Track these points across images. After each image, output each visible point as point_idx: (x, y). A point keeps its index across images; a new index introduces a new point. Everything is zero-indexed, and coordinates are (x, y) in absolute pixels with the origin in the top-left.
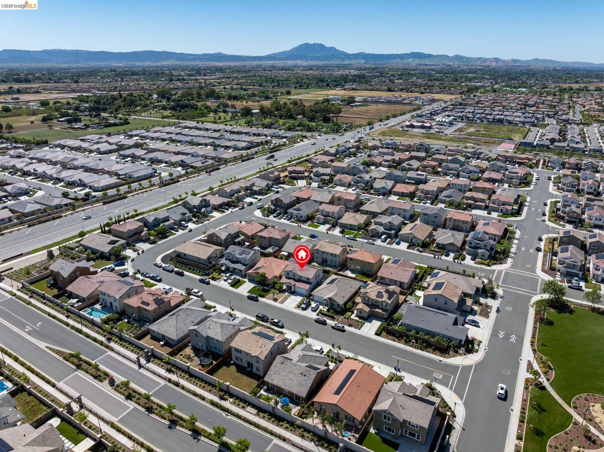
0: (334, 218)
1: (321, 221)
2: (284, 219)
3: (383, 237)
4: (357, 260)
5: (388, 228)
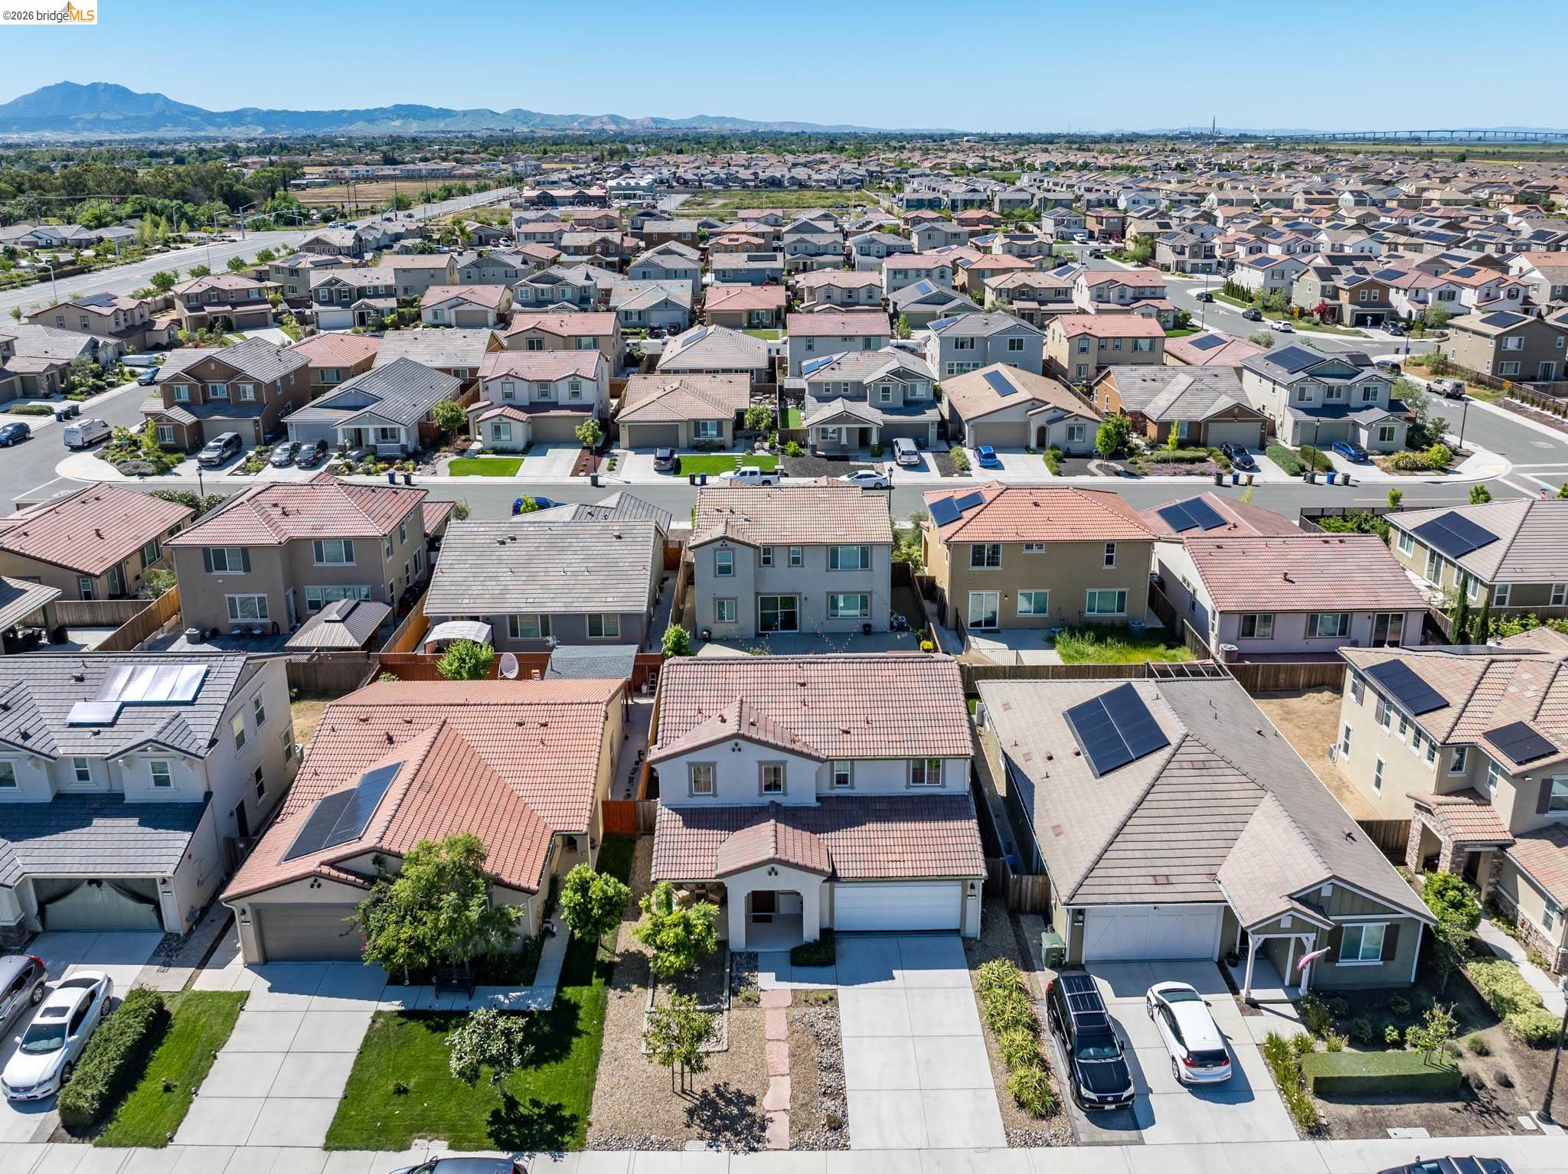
0: (588, 408)
1: (519, 441)
2: (280, 465)
3: (906, 444)
4: (1029, 546)
5: (901, 404)
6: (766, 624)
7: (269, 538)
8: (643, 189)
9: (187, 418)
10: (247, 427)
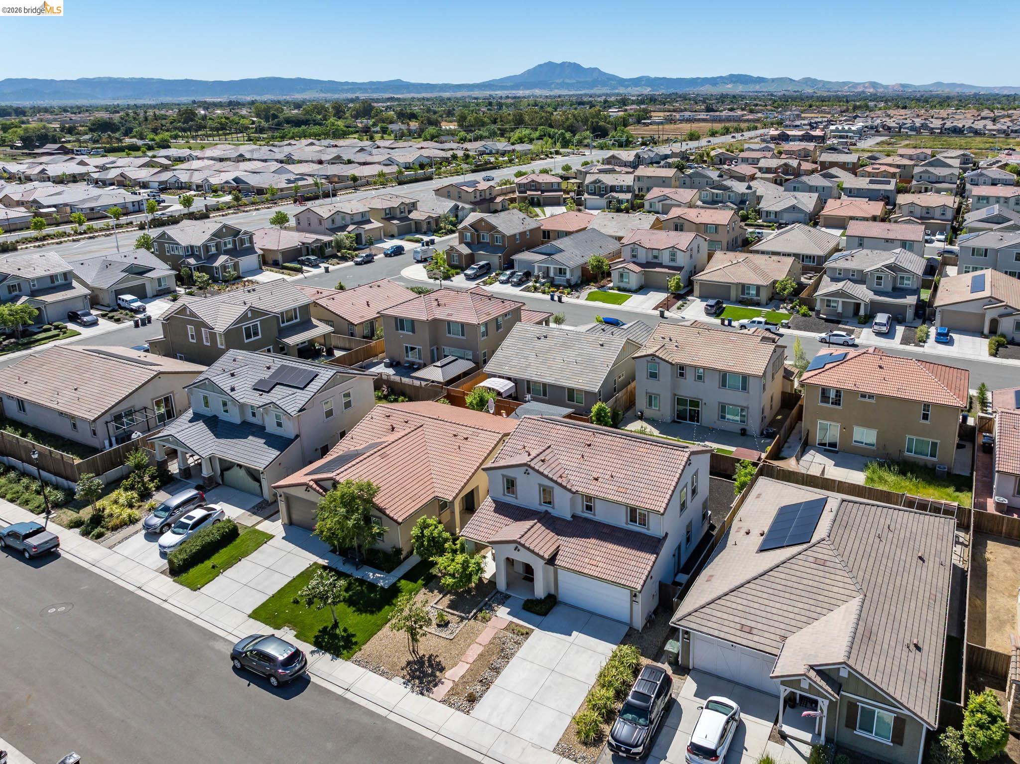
0: (679, 269)
1: (634, 284)
2: (502, 282)
3: (881, 318)
4: (863, 396)
5: (890, 289)
6: (681, 416)
7: (424, 317)
8: (853, 132)
9: (465, 250)
10: (495, 259)
